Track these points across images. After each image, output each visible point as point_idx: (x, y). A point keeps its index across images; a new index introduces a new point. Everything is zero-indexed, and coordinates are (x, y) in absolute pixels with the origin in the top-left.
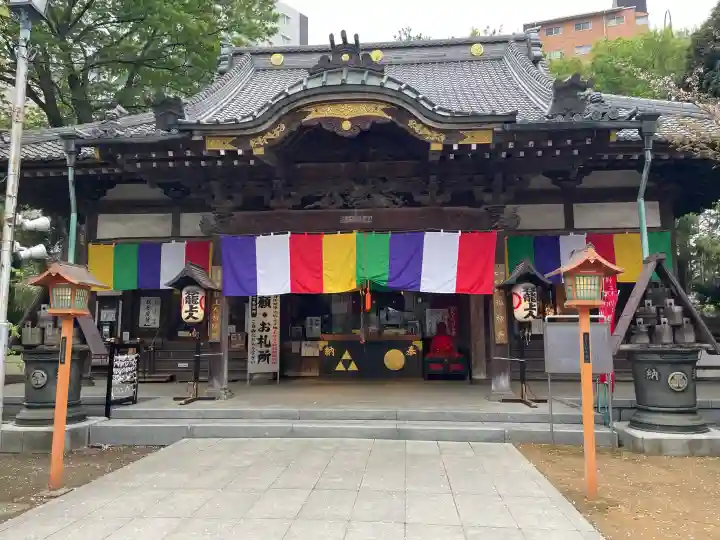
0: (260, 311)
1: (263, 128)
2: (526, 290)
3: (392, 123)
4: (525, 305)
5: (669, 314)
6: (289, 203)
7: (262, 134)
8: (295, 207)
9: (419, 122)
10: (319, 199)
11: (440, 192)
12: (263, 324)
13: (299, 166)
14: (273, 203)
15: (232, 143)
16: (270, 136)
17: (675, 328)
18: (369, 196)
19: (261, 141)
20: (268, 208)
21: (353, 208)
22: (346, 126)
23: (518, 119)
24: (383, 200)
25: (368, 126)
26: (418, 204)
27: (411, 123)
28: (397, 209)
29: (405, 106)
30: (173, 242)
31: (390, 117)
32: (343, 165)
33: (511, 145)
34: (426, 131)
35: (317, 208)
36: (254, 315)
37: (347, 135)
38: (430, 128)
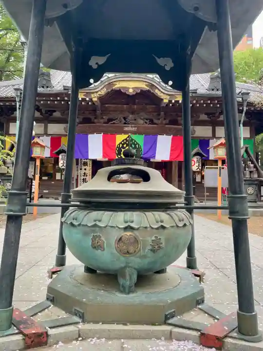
0: (83, 167)
1: (97, 90)
2: (197, 158)
3: (149, 91)
4: (197, 164)
5: (249, 167)
6: (102, 121)
7: (97, 92)
8: (105, 123)
9: (160, 90)
10: (114, 120)
11: (165, 119)
12: (85, 173)
13: (107, 105)
14: (96, 121)
15: (84, 95)
16: (99, 93)
17: (251, 172)
18: (135, 120)
19: (96, 95)
20: (94, 123)
21: (129, 124)
22: (131, 91)
23: (198, 91)
24: (142, 122)
25: (139, 91)
26: (155, 124)
27: (157, 91)
28: (147, 125)
29: (155, 84)
30: (45, 136)
31: (148, 88)
32: (125, 106)
33: (194, 102)
34: (162, 94)
35: (114, 123)
36: (81, 169)
37: (131, 94)
38: (164, 93)
